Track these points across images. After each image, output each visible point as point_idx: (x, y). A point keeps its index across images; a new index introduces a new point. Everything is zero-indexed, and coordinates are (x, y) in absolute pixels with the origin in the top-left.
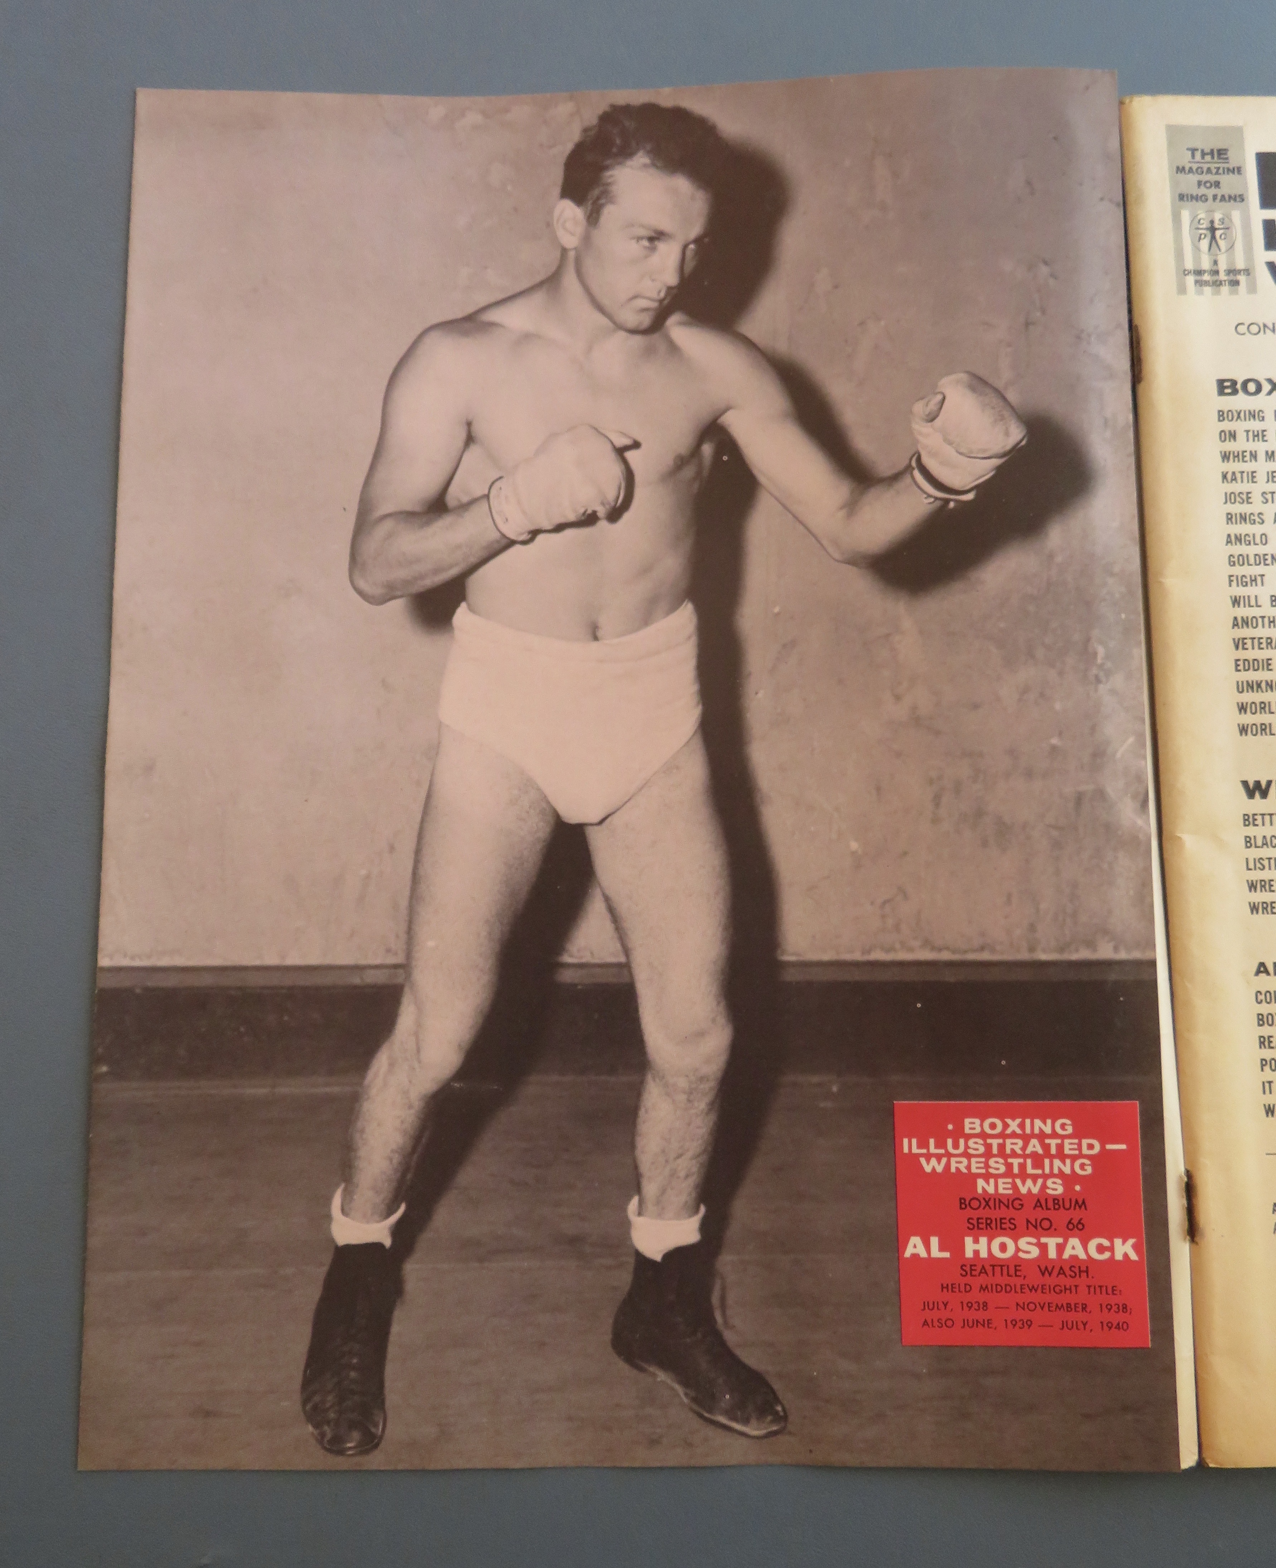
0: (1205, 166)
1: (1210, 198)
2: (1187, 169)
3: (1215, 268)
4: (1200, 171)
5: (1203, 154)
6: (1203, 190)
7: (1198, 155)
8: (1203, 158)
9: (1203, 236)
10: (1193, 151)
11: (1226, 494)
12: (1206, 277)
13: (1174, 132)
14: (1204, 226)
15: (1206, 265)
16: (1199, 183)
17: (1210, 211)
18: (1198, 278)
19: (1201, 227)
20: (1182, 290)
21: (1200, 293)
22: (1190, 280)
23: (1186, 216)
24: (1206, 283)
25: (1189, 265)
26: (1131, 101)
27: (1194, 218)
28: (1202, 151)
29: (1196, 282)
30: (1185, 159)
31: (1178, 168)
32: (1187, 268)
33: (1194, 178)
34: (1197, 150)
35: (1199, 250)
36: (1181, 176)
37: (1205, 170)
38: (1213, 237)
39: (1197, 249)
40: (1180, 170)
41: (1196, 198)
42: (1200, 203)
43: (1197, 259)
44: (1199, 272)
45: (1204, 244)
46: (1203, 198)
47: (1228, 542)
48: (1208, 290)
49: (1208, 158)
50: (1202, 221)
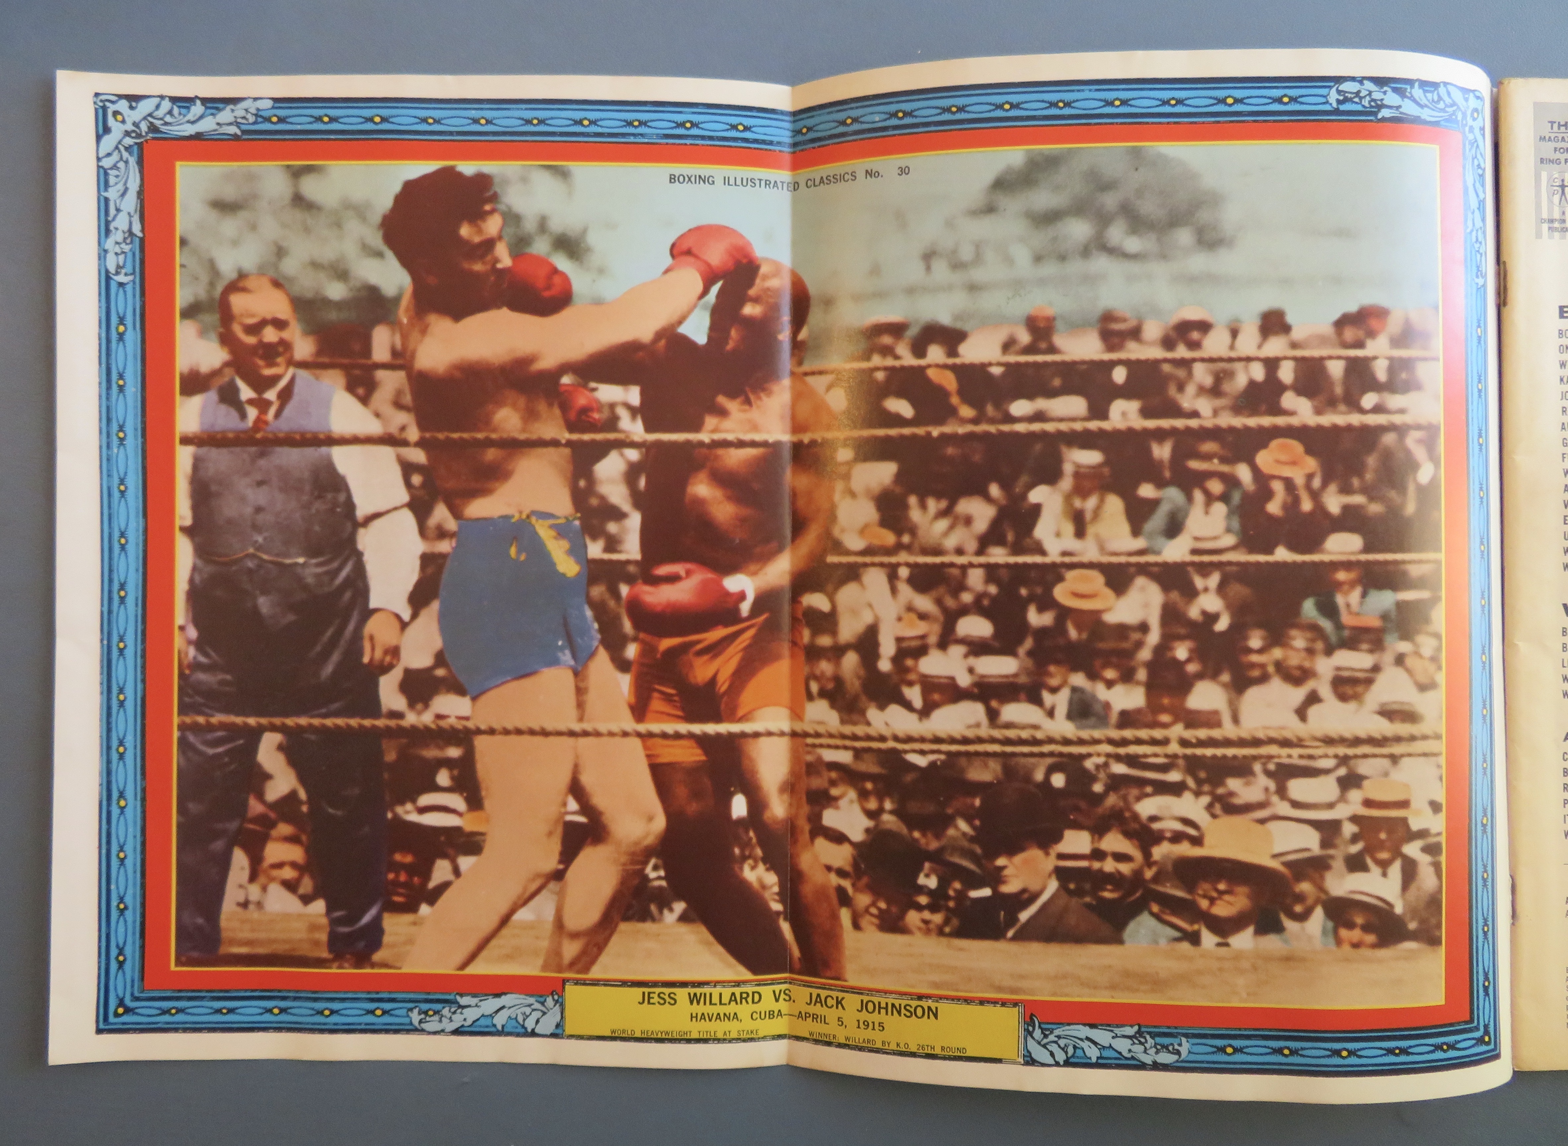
0: (1560, 136)
1: (1563, 161)
2: (1547, 138)
3: (1563, 218)
4: (1556, 139)
5: (1560, 125)
6: (1558, 155)
7: (1556, 126)
8: (1559, 129)
9: (1556, 192)
10: (1552, 123)
11: (1562, 392)
12: (1556, 225)
13: (1539, 108)
14: (1557, 184)
15: (1557, 215)
16: (1555, 149)
17: (1562, 172)
18: (1551, 225)
19: (1555, 184)
20: (1539, 235)
21: (1551, 237)
22: (1545, 226)
23: (1544, 175)
24: (1556, 229)
25: (1545, 216)
26: (1509, 83)
27: (1550, 178)
28: (1559, 123)
29: (1550, 228)
30: (1546, 131)
31: (1541, 138)
32: (1543, 217)
33: (1552, 145)
34: (1555, 122)
35: (1552, 202)
36: (1543, 143)
37: (1560, 139)
38: (1563, 193)
39: (1550, 201)
40: (1542, 139)
41: (1551, 161)
42: (1555, 165)
43: (1550, 210)
44: (1551, 221)
45: (1556, 198)
46: (1557, 162)
47: (1563, 429)
48: (1557, 235)
49: (1563, 129)
50: (1556, 180)
